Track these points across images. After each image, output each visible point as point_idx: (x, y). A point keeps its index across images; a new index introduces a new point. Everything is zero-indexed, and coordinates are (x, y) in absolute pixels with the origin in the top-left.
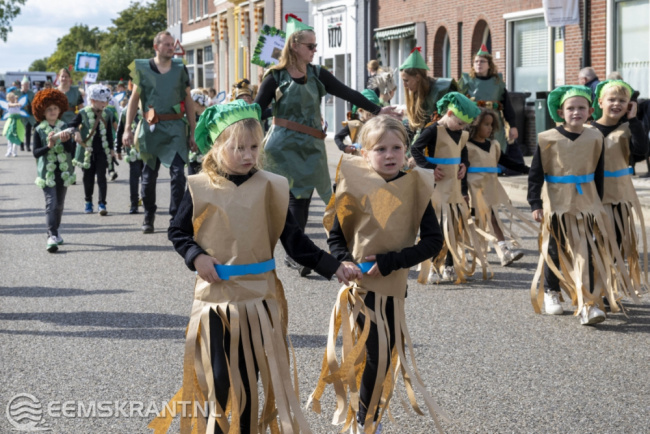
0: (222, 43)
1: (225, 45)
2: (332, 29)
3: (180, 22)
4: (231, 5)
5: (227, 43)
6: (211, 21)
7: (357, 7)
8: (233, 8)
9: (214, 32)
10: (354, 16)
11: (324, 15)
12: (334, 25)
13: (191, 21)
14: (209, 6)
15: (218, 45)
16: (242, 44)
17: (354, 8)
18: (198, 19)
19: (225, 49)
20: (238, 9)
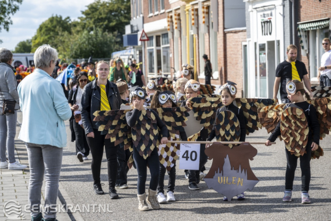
0: (176, 32)
1: (179, 33)
2: (264, 22)
3: (141, 15)
4: (184, 3)
5: (180, 31)
6: (167, 15)
7: (284, 6)
8: (184, 6)
9: (170, 23)
10: (282, 13)
11: (257, 11)
12: (266, 19)
13: (151, 15)
14: (165, 4)
15: (173, 33)
16: (192, 32)
17: (282, 7)
18: (156, 13)
19: (179, 36)
20: (189, 6)
